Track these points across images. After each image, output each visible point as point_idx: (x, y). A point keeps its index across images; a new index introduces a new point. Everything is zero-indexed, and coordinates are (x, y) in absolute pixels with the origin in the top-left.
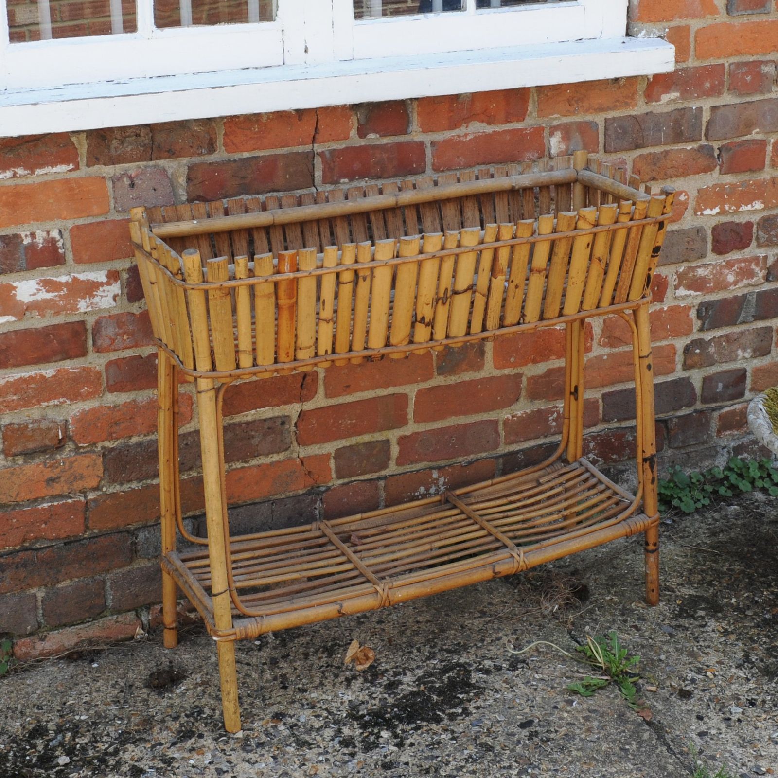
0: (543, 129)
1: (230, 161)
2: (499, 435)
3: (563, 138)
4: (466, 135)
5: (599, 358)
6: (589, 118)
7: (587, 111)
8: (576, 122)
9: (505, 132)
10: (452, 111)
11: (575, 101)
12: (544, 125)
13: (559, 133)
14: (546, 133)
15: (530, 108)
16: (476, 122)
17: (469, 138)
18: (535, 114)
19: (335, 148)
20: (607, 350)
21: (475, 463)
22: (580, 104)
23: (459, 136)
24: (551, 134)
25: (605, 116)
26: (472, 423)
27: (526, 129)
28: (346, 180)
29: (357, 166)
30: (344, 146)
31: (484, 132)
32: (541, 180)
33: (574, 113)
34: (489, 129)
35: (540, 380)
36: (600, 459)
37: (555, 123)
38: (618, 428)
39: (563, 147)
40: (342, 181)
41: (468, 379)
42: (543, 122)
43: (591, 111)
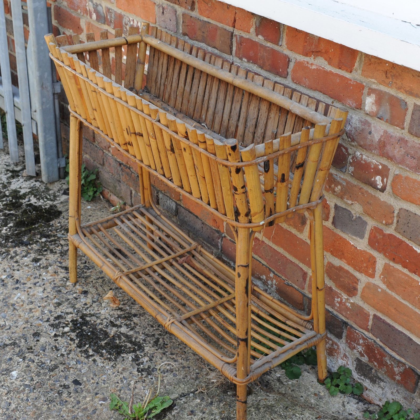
0: (363, 87)
1: (199, 19)
2: (305, 282)
3: (376, 101)
4: (312, 64)
5: (376, 287)
6: (401, 96)
7: (399, 89)
8: (389, 94)
9: (337, 75)
10: (306, 42)
11: (391, 75)
12: (364, 84)
13: (374, 96)
14: (366, 91)
15: (356, 64)
16: (322, 58)
17: (314, 67)
18: (360, 72)
19: (243, 35)
20: (384, 287)
21: (291, 288)
22: (395, 80)
23: (308, 63)
24: (369, 94)
25: (415, 101)
26: (291, 262)
27: (351, 80)
28: (246, 60)
29: (251, 54)
30: (247, 37)
31: (324, 68)
32: (306, 116)
33: (387, 85)
34: (329, 68)
35: (333, 269)
36: (366, 356)
37: (374, 86)
38: (381, 347)
39: (375, 109)
40: (244, 59)
41: (293, 232)
42: (365, 81)
43: (402, 90)
